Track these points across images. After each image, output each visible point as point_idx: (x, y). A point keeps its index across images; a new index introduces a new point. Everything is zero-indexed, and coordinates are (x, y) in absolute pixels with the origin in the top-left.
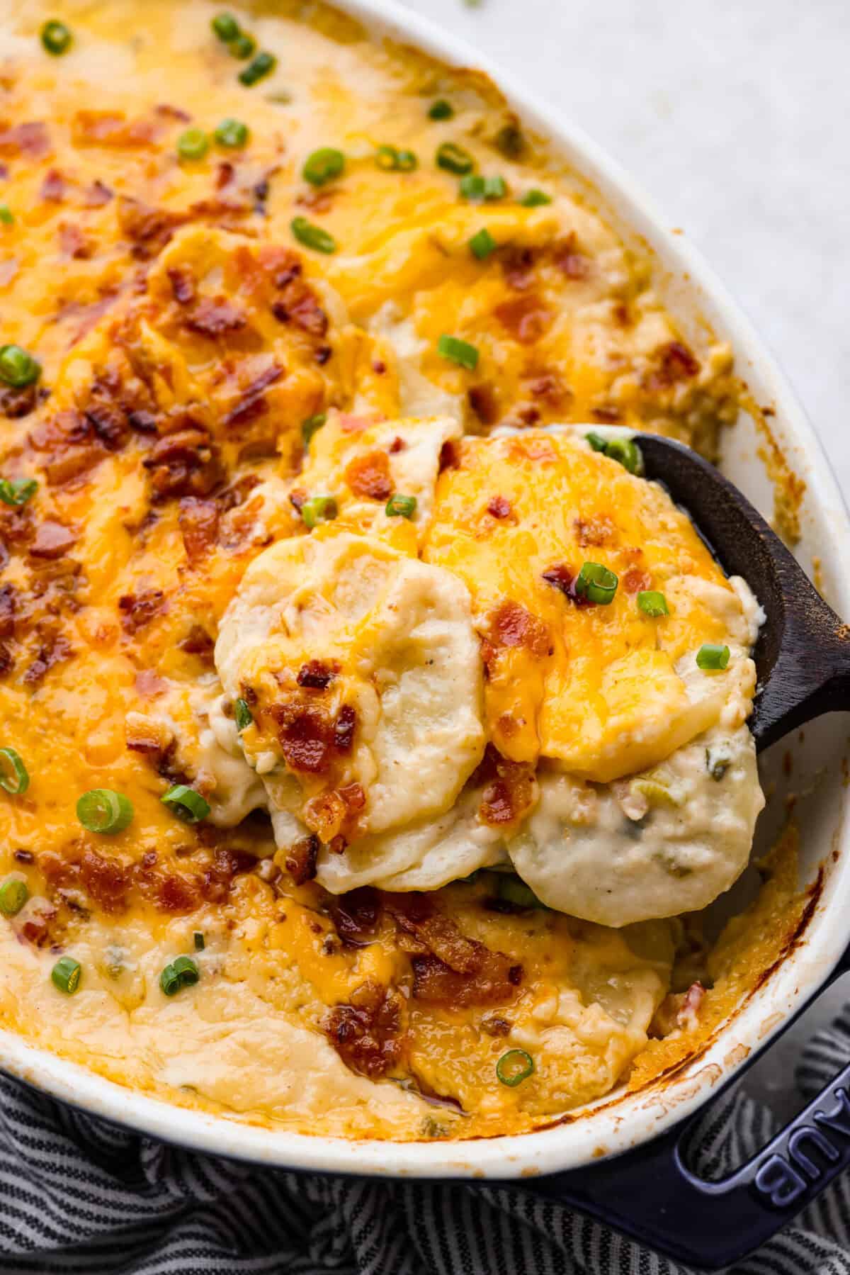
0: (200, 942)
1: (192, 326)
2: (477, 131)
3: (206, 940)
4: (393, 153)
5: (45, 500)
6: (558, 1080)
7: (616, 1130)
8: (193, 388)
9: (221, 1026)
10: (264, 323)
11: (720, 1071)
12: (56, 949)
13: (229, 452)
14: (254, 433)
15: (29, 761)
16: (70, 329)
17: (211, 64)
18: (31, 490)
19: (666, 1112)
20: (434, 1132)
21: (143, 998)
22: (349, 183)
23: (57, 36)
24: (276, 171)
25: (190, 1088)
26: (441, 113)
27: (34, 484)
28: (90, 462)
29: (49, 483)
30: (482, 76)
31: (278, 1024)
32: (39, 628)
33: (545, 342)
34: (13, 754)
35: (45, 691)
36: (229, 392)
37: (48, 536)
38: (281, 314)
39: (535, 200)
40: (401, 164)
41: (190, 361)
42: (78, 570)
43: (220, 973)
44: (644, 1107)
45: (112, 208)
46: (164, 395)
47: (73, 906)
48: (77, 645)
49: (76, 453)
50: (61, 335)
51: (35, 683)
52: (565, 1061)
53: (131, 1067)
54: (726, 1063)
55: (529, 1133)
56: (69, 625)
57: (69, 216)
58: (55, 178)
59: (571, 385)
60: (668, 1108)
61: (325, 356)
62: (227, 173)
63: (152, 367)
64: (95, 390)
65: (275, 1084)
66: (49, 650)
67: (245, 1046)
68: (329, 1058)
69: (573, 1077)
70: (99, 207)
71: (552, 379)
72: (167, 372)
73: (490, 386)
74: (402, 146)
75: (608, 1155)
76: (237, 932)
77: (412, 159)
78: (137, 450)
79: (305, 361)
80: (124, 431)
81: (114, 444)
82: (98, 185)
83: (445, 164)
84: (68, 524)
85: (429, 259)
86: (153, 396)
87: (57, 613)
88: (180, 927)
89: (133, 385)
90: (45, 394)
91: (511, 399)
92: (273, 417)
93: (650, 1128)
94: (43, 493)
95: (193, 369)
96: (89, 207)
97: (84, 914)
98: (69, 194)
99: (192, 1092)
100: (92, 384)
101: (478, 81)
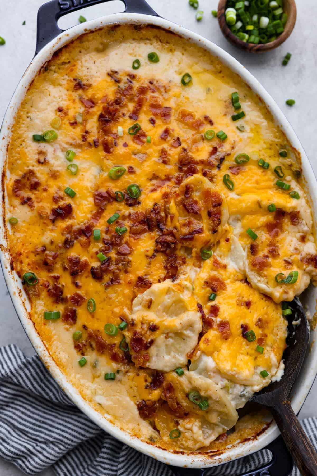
0: (118, 372)
1: (184, 206)
2: (291, 166)
3: (120, 372)
4: (264, 163)
5: (127, 237)
6: (184, 443)
7: (192, 463)
8: (178, 224)
9: (115, 394)
10: (204, 214)
11: (222, 461)
12: (83, 354)
13: (179, 246)
14: (186, 244)
15: (98, 306)
16: (154, 185)
17: (227, 107)
18: (125, 232)
19: (205, 464)
20: (151, 441)
21: (99, 376)
22: (247, 168)
23: (187, 80)
24: (228, 155)
25: (100, 404)
26: (283, 155)
27: (127, 230)
28: (143, 231)
29: (130, 232)
30: (299, 154)
31: (128, 399)
32: (114, 273)
33: (278, 239)
34: (94, 302)
35: (109, 290)
36: (185, 230)
37: (124, 248)
38: (210, 214)
39: (295, 196)
40: (264, 166)
41: (180, 215)
42: (129, 262)
43: (120, 381)
44: (200, 461)
45: (179, 149)
46: (169, 223)
47: (91, 346)
48: (122, 281)
49: (140, 227)
50: (149, 186)
51: (107, 286)
52: (187, 439)
53: (88, 392)
54: (224, 460)
55: (172, 452)
56: (122, 276)
57: (166, 146)
58: (167, 132)
59: (281, 252)
60: (206, 464)
61: (214, 231)
62: (215, 150)
63: (169, 213)
64: (152, 211)
65: (120, 412)
66: (114, 280)
67: (118, 400)
68: (136, 412)
69: (187, 444)
70: (175, 147)
71: (276, 248)
72: (172, 218)
73: (258, 245)
74: (267, 161)
75: (187, 467)
76: (128, 374)
77: (268, 165)
78: (156, 234)
79: (209, 230)
80: (155, 226)
81: (151, 229)
82: (178, 139)
83: (276, 172)
84: (130, 248)
85: (255, 207)
86: (166, 220)
87: (120, 270)
88: (114, 365)
89: (163, 214)
90: (139, 203)
91: (263, 250)
92: (193, 243)
93: (200, 466)
94: (127, 234)
95: (180, 218)
96: (172, 146)
97: (93, 349)
98: (169, 138)
99: (100, 406)
100: (152, 210)
101: (297, 154)
